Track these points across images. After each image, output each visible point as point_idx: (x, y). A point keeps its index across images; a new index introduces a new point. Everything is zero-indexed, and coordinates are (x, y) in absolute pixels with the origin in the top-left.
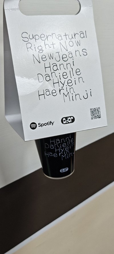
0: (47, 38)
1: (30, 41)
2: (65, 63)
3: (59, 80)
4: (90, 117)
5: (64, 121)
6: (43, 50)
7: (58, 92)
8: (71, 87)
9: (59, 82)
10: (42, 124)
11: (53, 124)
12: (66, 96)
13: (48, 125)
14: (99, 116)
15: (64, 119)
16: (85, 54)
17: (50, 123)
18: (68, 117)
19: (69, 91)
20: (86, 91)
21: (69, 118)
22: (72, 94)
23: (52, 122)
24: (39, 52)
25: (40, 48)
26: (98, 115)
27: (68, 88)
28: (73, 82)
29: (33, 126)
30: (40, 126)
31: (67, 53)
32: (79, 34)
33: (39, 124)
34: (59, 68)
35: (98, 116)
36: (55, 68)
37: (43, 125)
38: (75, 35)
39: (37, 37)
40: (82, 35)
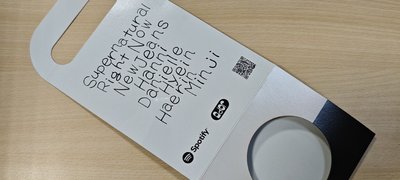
0: (111, 57)
1: (98, 80)
2: (155, 59)
3: (166, 81)
4: (242, 77)
5: (217, 115)
6: (119, 74)
7: (178, 94)
8: (186, 74)
9: (170, 84)
10: (195, 146)
11: (207, 133)
12: (191, 89)
13: (203, 139)
14: (252, 66)
15: (214, 113)
16: (166, 25)
17: (203, 134)
18: (217, 106)
19: (188, 80)
20: (207, 58)
21: (219, 106)
22: (195, 79)
23: (204, 132)
24: (118, 79)
25: (114, 75)
26: (249, 67)
27: (184, 77)
28: (184, 66)
29: (188, 158)
30: (195, 150)
31: (146, 48)
32: (139, 15)
33: (192, 149)
34: (153, 71)
36: (150, 75)
37: (197, 146)
38: (136, 22)
39: (101, 69)
40: (143, 13)
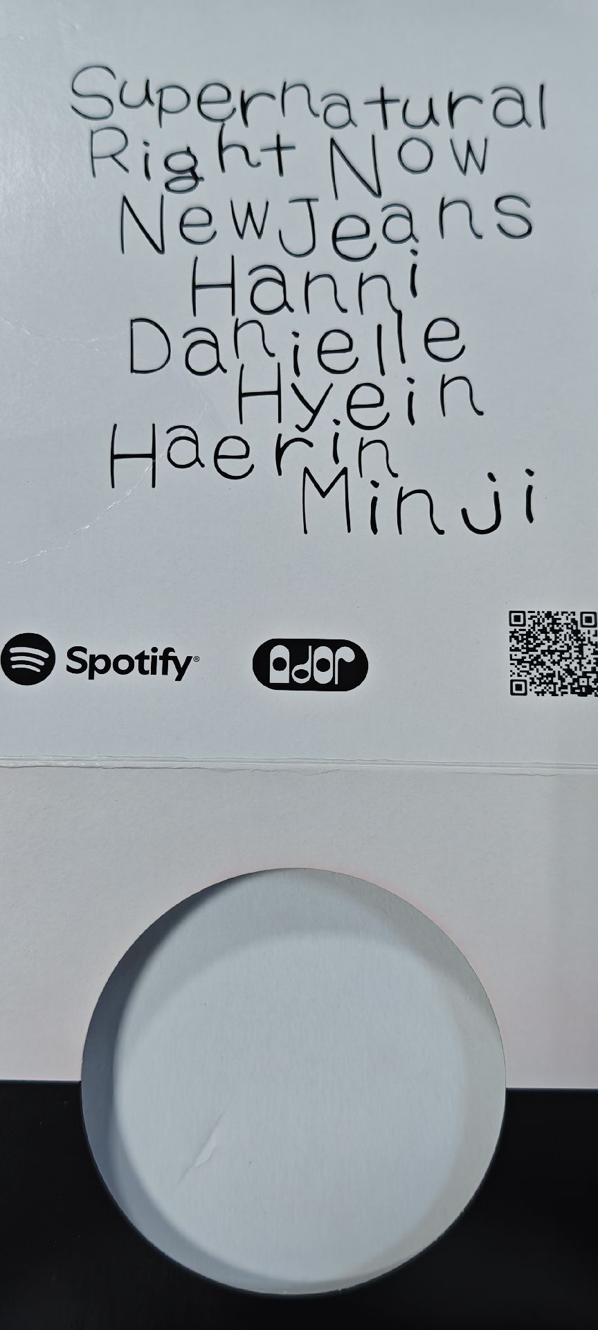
0: (244, 106)
1: (121, 116)
2: (347, 274)
3: (288, 377)
4: (505, 670)
5: (280, 664)
6: (196, 178)
7: (263, 454)
8: (369, 436)
9: (287, 392)
10: (93, 659)
11: (181, 671)
12: (324, 494)
13: (142, 671)
14: (583, 682)
15: (280, 652)
16: (519, 227)
17: (165, 658)
18: (317, 643)
19: (348, 457)
20: (491, 477)
21: (323, 653)
22: (375, 484)
23: (175, 659)
24: (172, 186)
25: (183, 162)
26: (570, 672)
27: (350, 437)
28: (396, 404)
29: (27, 657)
30: (78, 666)
31: (373, 210)
32: (491, 100)
33: (76, 654)
34: (296, 299)
35: (569, 680)
36: (269, 296)
37: (100, 664)
38: (452, 107)
39: (173, 99)
40: (510, 111)
